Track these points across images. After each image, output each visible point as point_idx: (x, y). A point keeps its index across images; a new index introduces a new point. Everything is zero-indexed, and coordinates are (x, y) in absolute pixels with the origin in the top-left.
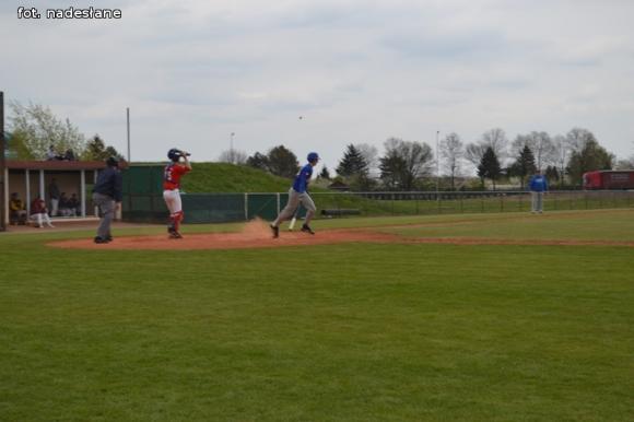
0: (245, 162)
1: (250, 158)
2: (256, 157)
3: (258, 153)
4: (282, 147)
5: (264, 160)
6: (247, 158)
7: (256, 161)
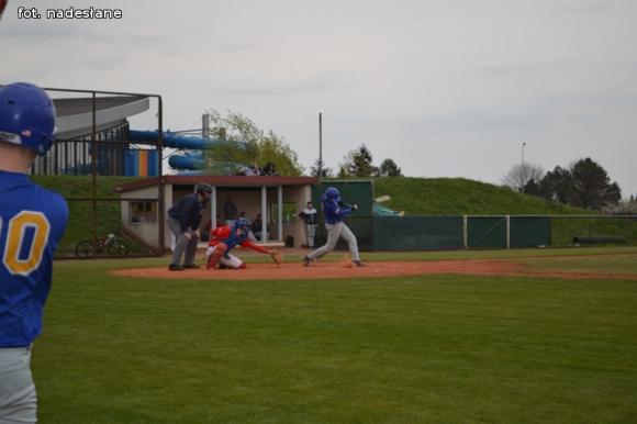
0: (542, 178)
1: (549, 173)
2: (556, 171)
3: (558, 167)
4: (588, 160)
5: (566, 173)
6: (545, 173)
7: (557, 176)
